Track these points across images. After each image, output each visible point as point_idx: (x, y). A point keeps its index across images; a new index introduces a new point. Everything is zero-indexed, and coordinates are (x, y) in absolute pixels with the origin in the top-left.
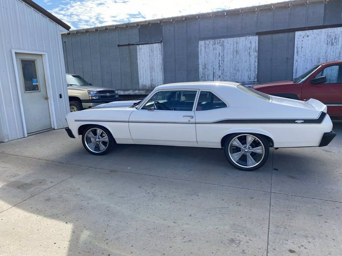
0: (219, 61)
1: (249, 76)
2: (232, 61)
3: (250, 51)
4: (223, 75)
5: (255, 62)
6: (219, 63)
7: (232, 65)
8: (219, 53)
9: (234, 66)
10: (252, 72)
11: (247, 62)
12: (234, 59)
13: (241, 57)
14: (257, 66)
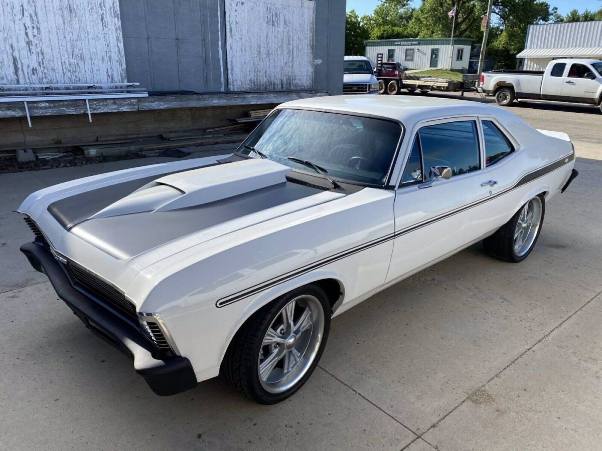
0: (26, 29)
1: (110, 73)
2: (61, 33)
3: (103, 13)
4: (42, 68)
5: (118, 40)
6: (26, 34)
7: (64, 43)
8: (22, 6)
9: (69, 44)
10: (115, 63)
11: (99, 39)
12: (67, 27)
13: (83, 25)
14: (123, 51)
